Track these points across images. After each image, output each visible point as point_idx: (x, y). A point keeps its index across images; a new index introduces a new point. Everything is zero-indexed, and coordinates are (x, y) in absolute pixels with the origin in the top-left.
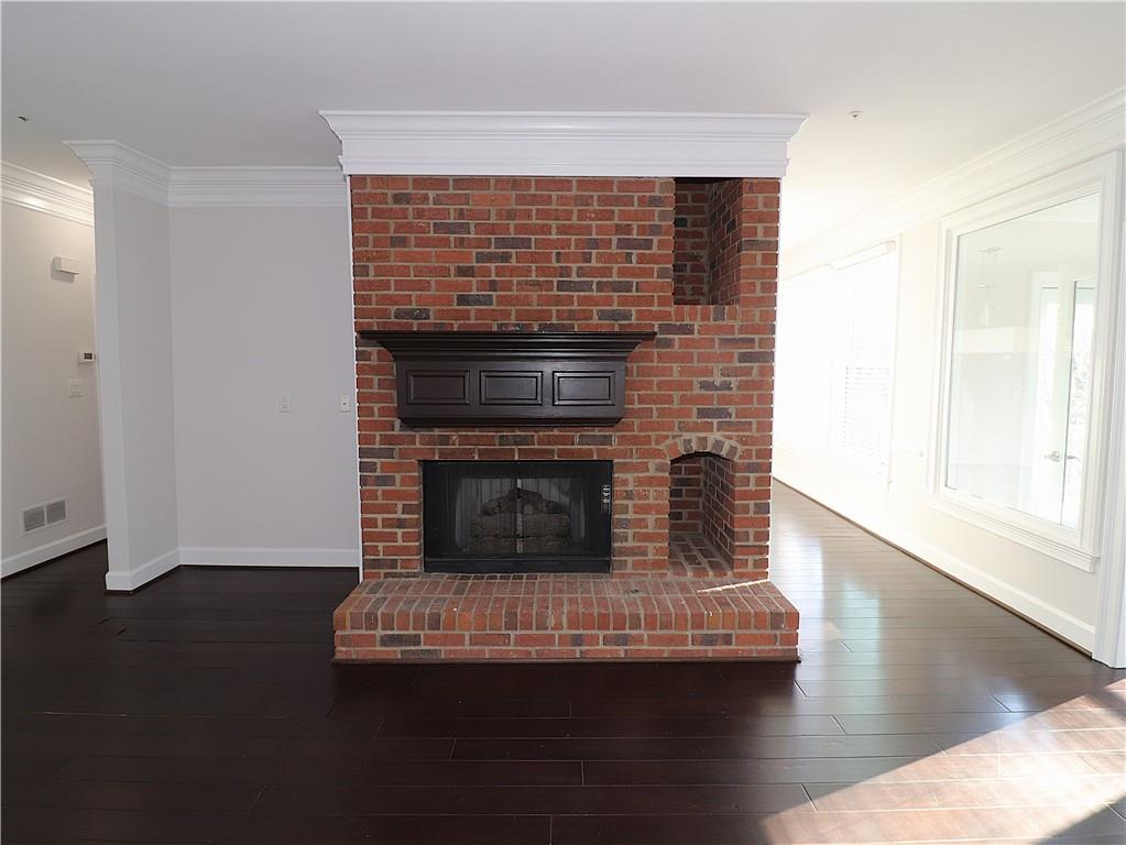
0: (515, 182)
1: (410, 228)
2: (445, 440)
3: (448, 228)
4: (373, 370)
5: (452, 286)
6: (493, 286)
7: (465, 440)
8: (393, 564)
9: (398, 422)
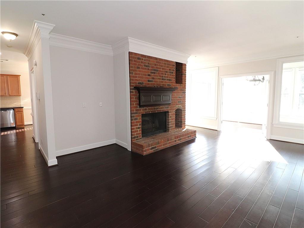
0: (156, 59)
1: (140, 65)
2: (146, 109)
3: (147, 66)
4: (134, 95)
5: (147, 78)
6: (153, 78)
7: (149, 109)
8: (137, 137)
9: (138, 106)
